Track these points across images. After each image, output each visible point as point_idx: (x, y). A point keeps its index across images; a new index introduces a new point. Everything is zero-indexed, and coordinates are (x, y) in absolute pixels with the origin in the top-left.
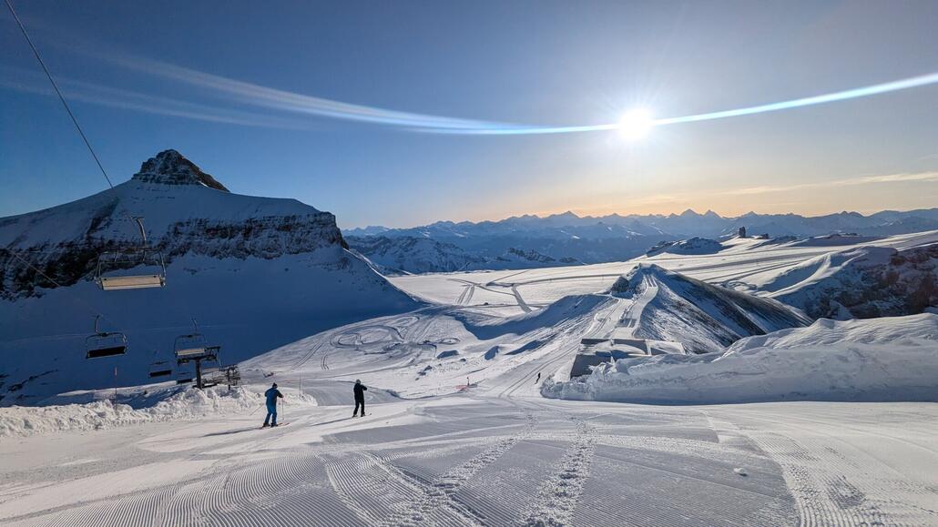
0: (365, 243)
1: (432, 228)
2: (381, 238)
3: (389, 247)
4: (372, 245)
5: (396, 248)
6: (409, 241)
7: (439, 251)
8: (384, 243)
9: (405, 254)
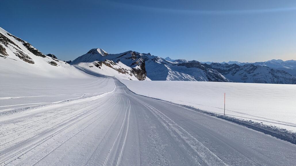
0: (224, 67)
1: (268, 63)
2: (233, 65)
3: (237, 71)
4: (228, 69)
5: (242, 71)
6: (251, 68)
7: (272, 74)
8: (235, 68)
9: (248, 75)
